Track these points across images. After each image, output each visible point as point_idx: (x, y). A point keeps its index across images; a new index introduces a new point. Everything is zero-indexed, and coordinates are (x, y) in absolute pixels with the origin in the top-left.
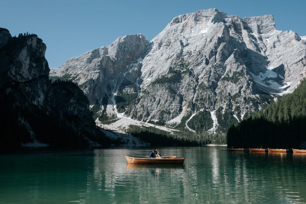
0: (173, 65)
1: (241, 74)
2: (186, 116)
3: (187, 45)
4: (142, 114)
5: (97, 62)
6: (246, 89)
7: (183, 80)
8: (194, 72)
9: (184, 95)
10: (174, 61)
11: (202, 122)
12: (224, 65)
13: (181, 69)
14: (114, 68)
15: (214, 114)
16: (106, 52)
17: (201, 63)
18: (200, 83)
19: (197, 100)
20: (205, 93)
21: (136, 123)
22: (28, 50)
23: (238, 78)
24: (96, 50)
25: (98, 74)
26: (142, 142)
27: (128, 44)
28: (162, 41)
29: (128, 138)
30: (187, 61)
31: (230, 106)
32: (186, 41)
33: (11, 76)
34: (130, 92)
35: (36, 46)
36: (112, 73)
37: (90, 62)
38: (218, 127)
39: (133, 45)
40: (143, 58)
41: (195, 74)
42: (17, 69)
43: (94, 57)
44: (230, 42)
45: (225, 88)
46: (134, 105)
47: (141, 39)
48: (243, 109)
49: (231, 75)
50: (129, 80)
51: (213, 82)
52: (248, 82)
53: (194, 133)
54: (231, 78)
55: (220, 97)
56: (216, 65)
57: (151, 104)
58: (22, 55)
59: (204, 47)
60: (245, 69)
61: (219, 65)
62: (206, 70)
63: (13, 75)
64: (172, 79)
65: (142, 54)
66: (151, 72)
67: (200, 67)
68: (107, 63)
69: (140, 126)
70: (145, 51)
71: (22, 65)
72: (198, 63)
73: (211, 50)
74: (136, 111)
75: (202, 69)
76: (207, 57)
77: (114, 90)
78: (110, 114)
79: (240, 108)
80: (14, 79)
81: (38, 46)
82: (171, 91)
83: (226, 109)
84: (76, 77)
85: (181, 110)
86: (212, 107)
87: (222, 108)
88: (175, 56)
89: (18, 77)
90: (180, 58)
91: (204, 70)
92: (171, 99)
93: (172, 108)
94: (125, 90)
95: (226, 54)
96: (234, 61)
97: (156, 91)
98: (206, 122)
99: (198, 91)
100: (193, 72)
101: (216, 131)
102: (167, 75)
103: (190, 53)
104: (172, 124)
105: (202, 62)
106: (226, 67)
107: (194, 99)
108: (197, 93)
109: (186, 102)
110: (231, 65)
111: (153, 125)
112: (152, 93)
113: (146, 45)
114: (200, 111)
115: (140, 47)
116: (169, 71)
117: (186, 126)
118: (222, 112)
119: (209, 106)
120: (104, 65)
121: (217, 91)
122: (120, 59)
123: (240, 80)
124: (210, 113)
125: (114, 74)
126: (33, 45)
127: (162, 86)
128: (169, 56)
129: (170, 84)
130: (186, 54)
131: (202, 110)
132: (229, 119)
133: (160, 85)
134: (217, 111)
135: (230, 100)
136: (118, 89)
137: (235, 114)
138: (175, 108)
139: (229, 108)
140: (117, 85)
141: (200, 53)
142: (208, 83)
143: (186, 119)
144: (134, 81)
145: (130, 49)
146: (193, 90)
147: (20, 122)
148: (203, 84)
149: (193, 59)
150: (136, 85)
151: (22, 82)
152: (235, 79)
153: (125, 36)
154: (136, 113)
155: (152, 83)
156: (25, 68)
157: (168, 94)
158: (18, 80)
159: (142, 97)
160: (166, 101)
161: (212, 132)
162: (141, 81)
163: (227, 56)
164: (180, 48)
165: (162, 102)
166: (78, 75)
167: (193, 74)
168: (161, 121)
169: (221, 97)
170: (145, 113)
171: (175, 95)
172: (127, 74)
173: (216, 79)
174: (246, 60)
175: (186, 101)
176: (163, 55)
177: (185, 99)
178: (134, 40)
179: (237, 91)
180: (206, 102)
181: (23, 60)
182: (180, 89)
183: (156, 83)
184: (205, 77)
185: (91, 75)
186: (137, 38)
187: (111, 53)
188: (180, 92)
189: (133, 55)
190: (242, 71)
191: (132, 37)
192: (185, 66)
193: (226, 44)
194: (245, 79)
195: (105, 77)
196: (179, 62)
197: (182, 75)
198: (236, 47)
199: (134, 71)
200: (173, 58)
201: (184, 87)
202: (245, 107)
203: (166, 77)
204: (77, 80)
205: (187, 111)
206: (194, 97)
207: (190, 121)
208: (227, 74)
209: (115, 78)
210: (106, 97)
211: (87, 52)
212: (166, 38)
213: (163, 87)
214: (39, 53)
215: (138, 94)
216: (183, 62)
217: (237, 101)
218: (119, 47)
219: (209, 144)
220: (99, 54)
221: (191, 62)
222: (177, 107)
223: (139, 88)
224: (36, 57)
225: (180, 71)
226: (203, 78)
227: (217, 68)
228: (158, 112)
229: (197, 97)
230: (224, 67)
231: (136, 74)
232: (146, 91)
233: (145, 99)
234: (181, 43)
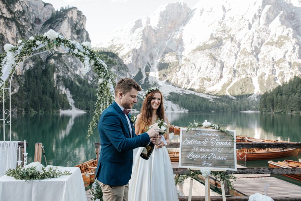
0: (214, 31)
1: (287, 38)
2: (227, 83)
3: (229, 10)
4: (182, 82)
5: (139, 32)
6: (292, 53)
7: (224, 46)
9: (225, 61)
10: (215, 27)
11: (243, 88)
12: (268, 29)
14: (156, 37)
15: (256, 80)
16: (148, 22)
17: (243, 28)
18: (241, 49)
19: (238, 67)
20: (247, 59)
21: (177, 91)
22: (69, 22)
23: (283, 42)
24: (138, 21)
25: (140, 43)
26: (180, 109)
27: (169, 13)
28: (204, 7)
29: (167, 105)
30: (228, 27)
31: (273, 71)
32: (229, 6)
34: (171, 60)
35: (77, 18)
36: (155, 41)
37: (134, 32)
38: (260, 94)
39: (175, 13)
40: (184, 25)
41: (237, 39)
43: (137, 27)
44: (276, 4)
45: (268, 53)
46: (175, 73)
47: (183, 7)
48: (287, 75)
49: (275, 39)
50: (170, 48)
51: (256, 48)
52: (294, 47)
53: (234, 100)
54: (275, 42)
56: (259, 29)
57: (191, 72)
58: (63, 27)
59: (247, 11)
60: (291, 33)
61: (263, 29)
62: (249, 35)
64: (213, 46)
65: (183, 22)
66: (193, 40)
67: (243, 32)
68: (149, 32)
69: (180, 93)
72: (241, 28)
73: (254, 14)
74: (177, 78)
75: (244, 34)
76: (249, 21)
77: (156, 59)
78: (152, 82)
79: (284, 74)
80: (57, 50)
81: (79, 18)
82: (211, 57)
83: (269, 75)
84: (121, 48)
85: (221, 77)
86: (254, 73)
87: (265, 74)
88: (217, 23)
90: (222, 24)
91: (246, 35)
93: (213, 75)
94: (167, 58)
95: (271, 18)
96: (280, 25)
97: (197, 59)
98: (247, 88)
99: (240, 57)
100: (234, 38)
101: (257, 98)
102: (208, 42)
103: (232, 19)
104: (212, 91)
105: (244, 26)
106: (270, 31)
107: (235, 66)
108: (238, 59)
109: (227, 68)
110: (276, 28)
111: (192, 92)
112: (193, 60)
113: (188, 12)
114: (242, 77)
115: (181, 15)
116: (210, 38)
117: (226, 92)
118: (265, 78)
119: (251, 72)
120: (147, 35)
121: (260, 56)
122: (162, 28)
123: (285, 44)
124: (252, 79)
125: (157, 43)
126: (74, 17)
127: (203, 53)
128: (211, 22)
129: (211, 50)
130: (228, 19)
131: (243, 76)
132: (272, 85)
133: (200, 52)
134: (259, 77)
135: (273, 65)
136: (160, 58)
137: (278, 80)
138: (216, 75)
139: (273, 73)
140: (159, 53)
141: (242, 17)
142: (251, 48)
143: (226, 86)
144: (176, 49)
145: (172, 17)
146: (235, 57)
147: (62, 91)
148: (245, 50)
149: (235, 24)
150: (177, 53)
151: (65, 54)
152: (279, 44)
153: (167, 5)
154: (177, 81)
155: (193, 50)
157: (208, 61)
158: (61, 51)
159: (183, 65)
160: (207, 68)
161: (253, 98)
162: (183, 50)
164: (222, 13)
165: (203, 69)
166: (122, 45)
167: (235, 40)
168: (202, 88)
169: (264, 63)
170: (186, 81)
171: (216, 62)
172: (169, 42)
173: (259, 44)
174: (293, 23)
176: (205, 21)
177: (226, 65)
178: (176, 8)
179: (282, 56)
180: (248, 68)
181: (65, 33)
182: (221, 55)
183: (196, 51)
184: (247, 42)
185: (134, 45)
186: (178, 5)
187: (153, 22)
188: (221, 59)
189: (174, 23)
190: (288, 34)
191: (173, 5)
192: (226, 32)
193: (271, 7)
194: (291, 43)
195: (147, 47)
196: (221, 28)
197: (223, 41)
198: (283, 9)
199: (175, 39)
200: (214, 24)
201: (225, 54)
202: (289, 72)
203: (207, 44)
204: (122, 50)
205: (228, 78)
206: (235, 64)
207: (230, 88)
208: (272, 39)
209: (157, 47)
210: (148, 66)
211: (131, 23)
213: (204, 54)
214: (80, 25)
215: (179, 61)
216: (225, 28)
217: (281, 66)
218: (161, 16)
219: (248, 111)
220: (141, 24)
221: (233, 27)
222: (218, 74)
223: (180, 56)
224: (77, 28)
225: (221, 37)
226: (245, 44)
227: (261, 32)
228: (198, 79)
229: (239, 63)
230: (269, 31)
231: (178, 42)
232: (187, 58)
233: (185, 67)
234: (223, 8)
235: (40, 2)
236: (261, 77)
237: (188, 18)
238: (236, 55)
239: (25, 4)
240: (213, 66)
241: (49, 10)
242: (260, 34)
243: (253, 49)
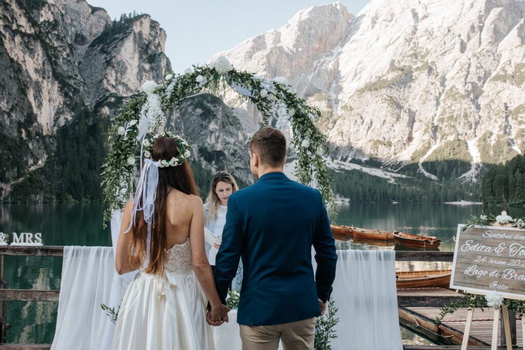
0: (397, 56)
2: (420, 150)
3: (425, 17)
4: (339, 147)
5: (261, 58)
7: (415, 83)
8: (436, 68)
9: (417, 111)
10: (399, 49)
11: (450, 159)
12: (496, 52)
13: (412, 64)
14: (291, 66)
15: (474, 145)
16: (277, 40)
17: (450, 49)
18: (447, 88)
19: (442, 120)
20: (458, 106)
21: (329, 164)
22: (135, 41)
24: (259, 37)
27: (315, 23)
28: (378, 13)
30: (424, 48)
31: (506, 129)
32: (424, 10)
33: (110, 88)
35: (150, 34)
36: (289, 75)
37: (251, 57)
38: (481, 170)
39: (325, 23)
40: (342, 46)
41: (438, 71)
42: (119, 75)
43: (257, 49)
44: (511, 7)
45: (497, 95)
46: (326, 131)
47: (340, 12)
49: (510, 70)
50: (317, 86)
51: (475, 86)
53: (433, 180)
54: (510, 75)
55: (487, 114)
56: (480, 52)
57: (355, 129)
58: (126, 50)
59: (458, 19)
61: (488, 51)
62: (461, 62)
63: (113, 85)
64: (395, 83)
65: (341, 39)
66: (358, 71)
67: (449, 58)
68: (278, 58)
69: (335, 169)
70: (347, 34)
71: (126, 68)
72: (446, 49)
73: (470, 24)
74: (329, 141)
75: (453, 61)
76: (462, 37)
80: (113, 91)
81: (153, 33)
82: (392, 103)
83: (498, 135)
85: (410, 139)
86: (472, 133)
87: (491, 134)
88: (402, 40)
89: (120, 87)
90: (412, 42)
91: (456, 62)
92: (392, 119)
93: (394, 135)
95: (502, 31)
96: (519, 43)
97: (366, 106)
99: (444, 102)
100: (434, 68)
101: (476, 177)
102: (385, 75)
103: (430, 34)
104: (393, 165)
105: (452, 47)
106: (500, 56)
107: (436, 118)
108: (442, 107)
109: (421, 123)
110: (511, 50)
111: (358, 167)
112: (358, 108)
113: (350, 21)
114: (448, 140)
115: (337, 26)
116: (390, 68)
117: (419, 167)
118: (491, 141)
119: (465, 131)
120: (274, 63)
121: (482, 101)
122: (302, 51)
124: (466, 143)
125: (292, 77)
126: (144, 32)
127: (377, 96)
128: (391, 40)
129: (391, 91)
130: (423, 34)
131: (451, 138)
132: (504, 153)
133: (371, 94)
134: (480, 139)
135: (507, 117)
137: (516, 144)
138: (400, 136)
139: (505, 133)
141: (449, 31)
142: (465, 86)
143: (420, 155)
144: (327, 88)
145: (320, 31)
146: (435, 102)
148: (454, 89)
149: (436, 43)
150: (330, 97)
151: (128, 97)
152: (518, 78)
153: (311, 9)
155: (358, 91)
156: (131, 73)
157: (386, 111)
158: (121, 93)
159: (339, 117)
160: (384, 123)
161: (469, 178)
162: (339, 90)
163: (504, 33)
164: (412, 23)
165: (377, 124)
167: (435, 72)
168: (374, 159)
169: (489, 113)
170: (345, 146)
171: (400, 112)
172: (313, 77)
173: (479, 79)
175: (421, 121)
176: (380, 38)
177: (419, 118)
178: (327, 14)
179: (523, 102)
180: (460, 123)
181: (128, 60)
182: (410, 100)
183: (364, 91)
184: (458, 76)
186: (331, 9)
187: (285, 40)
188: (410, 106)
189: (324, 41)
191: (322, 10)
192: (419, 58)
193: (502, 11)
196: (410, 50)
197: (414, 74)
198: (524, 14)
199: (326, 71)
200: (397, 43)
201: (418, 97)
203: (384, 80)
205: (423, 141)
206: (435, 115)
207: (427, 159)
208: (503, 70)
209: (294, 84)
211: (245, 41)
212: (385, 7)
213: (379, 98)
214: (155, 47)
215: (333, 111)
216: (416, 50)
217: (521, 119)
218: (299, 29)
219: (460, 201)
220: (265, 43)
221: (432, 49)
222: (404, 133)
223: (335, 100)
224: (150, 52)
225: (410, 67)
226: (455, 79)
227: (483, 57)
228: (368, 143)
229: (442, 114)
230: (498, 55)
231: (331, 75)
232: (348, 106)
233: (344, 121)
234: (413, 14)
235: (84, 6)
236: (484, 140)
237: (349, 33)
238: (437, 99)
239: (59, 10)
240: (395, 119)
241: (100, 19)
242: (482, 60)
243: (468, 88)
